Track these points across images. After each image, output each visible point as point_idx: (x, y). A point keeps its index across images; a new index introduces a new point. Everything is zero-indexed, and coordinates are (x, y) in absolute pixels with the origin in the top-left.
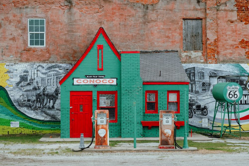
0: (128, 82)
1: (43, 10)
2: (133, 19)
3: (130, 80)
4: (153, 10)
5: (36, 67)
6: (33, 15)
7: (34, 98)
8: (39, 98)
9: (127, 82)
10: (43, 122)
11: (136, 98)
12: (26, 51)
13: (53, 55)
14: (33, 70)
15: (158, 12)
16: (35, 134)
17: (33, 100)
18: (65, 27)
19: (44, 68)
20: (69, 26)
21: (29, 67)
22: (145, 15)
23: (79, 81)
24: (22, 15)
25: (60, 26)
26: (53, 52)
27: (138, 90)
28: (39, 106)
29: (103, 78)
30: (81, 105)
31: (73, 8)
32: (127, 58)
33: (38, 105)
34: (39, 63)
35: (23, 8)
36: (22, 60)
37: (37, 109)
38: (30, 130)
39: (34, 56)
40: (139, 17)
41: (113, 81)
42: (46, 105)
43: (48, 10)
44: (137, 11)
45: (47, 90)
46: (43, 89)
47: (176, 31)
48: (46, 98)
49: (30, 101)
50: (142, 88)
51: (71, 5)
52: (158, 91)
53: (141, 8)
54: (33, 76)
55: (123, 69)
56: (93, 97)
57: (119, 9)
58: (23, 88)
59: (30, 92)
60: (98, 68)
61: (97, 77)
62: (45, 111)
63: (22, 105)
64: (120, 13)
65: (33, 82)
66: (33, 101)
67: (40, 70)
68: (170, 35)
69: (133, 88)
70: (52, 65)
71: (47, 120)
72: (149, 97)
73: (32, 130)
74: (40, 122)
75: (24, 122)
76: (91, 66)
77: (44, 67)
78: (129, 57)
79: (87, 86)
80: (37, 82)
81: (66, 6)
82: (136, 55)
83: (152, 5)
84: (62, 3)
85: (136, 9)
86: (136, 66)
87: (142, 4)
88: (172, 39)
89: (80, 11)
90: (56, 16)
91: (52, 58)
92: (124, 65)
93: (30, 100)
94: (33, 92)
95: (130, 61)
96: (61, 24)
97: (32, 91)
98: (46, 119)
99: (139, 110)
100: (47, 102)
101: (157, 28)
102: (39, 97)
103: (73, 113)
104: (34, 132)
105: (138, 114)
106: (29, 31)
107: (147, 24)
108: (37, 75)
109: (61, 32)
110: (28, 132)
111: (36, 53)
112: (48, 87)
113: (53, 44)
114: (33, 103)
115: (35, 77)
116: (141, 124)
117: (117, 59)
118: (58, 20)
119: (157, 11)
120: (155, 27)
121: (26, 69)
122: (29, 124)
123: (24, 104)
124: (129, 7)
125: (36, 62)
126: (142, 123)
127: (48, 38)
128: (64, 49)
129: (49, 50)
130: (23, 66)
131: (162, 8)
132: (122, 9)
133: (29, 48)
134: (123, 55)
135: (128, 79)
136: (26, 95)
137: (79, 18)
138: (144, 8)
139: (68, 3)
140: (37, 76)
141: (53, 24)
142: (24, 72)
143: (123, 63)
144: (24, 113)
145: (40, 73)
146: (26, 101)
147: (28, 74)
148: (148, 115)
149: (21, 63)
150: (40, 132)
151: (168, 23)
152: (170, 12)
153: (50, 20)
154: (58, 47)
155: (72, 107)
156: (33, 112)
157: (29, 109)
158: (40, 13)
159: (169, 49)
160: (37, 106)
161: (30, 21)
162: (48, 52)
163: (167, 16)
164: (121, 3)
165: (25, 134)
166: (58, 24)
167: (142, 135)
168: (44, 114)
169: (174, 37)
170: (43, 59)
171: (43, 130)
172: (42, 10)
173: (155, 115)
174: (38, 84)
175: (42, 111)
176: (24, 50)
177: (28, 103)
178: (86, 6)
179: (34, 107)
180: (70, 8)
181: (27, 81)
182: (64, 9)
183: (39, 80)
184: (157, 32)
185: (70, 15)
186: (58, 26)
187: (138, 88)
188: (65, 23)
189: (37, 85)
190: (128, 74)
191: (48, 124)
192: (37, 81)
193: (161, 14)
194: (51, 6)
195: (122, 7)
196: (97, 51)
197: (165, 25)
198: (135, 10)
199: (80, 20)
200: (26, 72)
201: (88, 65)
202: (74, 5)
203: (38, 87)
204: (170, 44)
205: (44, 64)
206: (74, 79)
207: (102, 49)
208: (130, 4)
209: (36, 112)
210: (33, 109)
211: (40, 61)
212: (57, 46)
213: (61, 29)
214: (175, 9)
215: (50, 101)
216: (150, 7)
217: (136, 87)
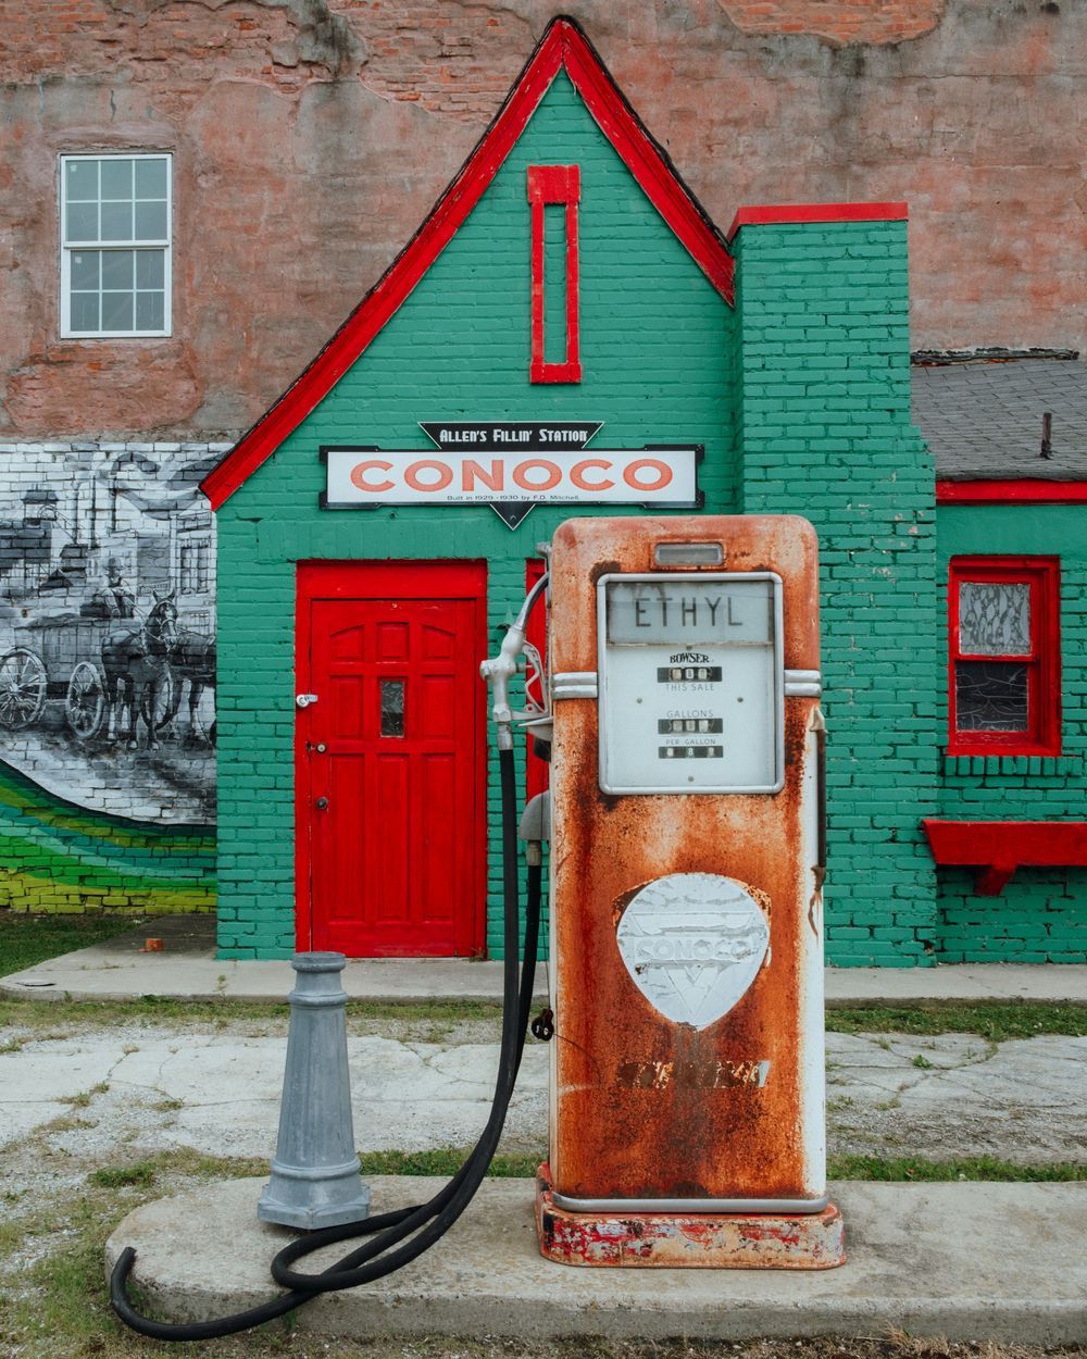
0: (802, 473)
1: (158, 97)
2: (762, 142)
3: (821, 458)
4: (901, 81)
5: (108, 466)
6: (95, 129)
7: (93, 673)
8: (124, 675)
9: (797, 472)
10: (152, 832)
11: (874, 614)
12: (48, 363)
13: (224, 388)
14: (85, 485)
15: (934, 93)
16: (99, 913)
17: (87, 686)
18: (301, 200)
19: (159, 475)
20: (331, 199)
21: (59, 464)
22: (845, 114)
23: (373, 476)
24: (19, 135)
25: (267, 196)
26: (220, 372)
27: (891, 543)
28: (125, 726)
29: (576, 446)
30: (393, 679)
31: (354, 78)
32: (791, 267)
33: (119, 718)
34: (126, 441)
35: (31, 86)
36: (19, 422)
37: (110, 750)
38: (62, 888)
39: (97, 395)
40: (803, 128)
41: (667, 476)
42: (167, 718)
43: (194, 97)
44: (791, 89)
45: (179, 620)
46: (149, 610)
47: (1062, 219)
48: (169, 675)
49: (63, 695)
50: (932, 529)
51: (341, 59)
52: (1064, 564)
53: (813, 69)
54: (85, 524)
55: (758, 363)
56: (492, 607)
57: (666, 78)
58: (18, 611)
59: (65, 631)
60: (538, 359)
61: (525, 436)
62: (167, 762)
63: (11, 718)
64: (675, 106)
65: (83, 569)
66: (84, 694)
67: (130, 485)
68: (1020, 244)
69: (845, 529)
70: (209, 452)
71: (176, 822)
72: (971, 617)
73: (75, 889)
74: (133, 838)
75: (22, 832)
76: (472, 349)
77: (155, 470)
78: (812, 252)
79: (439, 512)
80: (112, 568)
81: (309, 64)
82: (875, 235)
83: (894, 47)
84: (280, 45)
85: (784, 74)
86: (872, 333)
87: (823, 42)
88: (1034, 273)
89: (401, 95)
90: (241, 136)
91: (210, 410)
92: (761, 321)
93: (68, 683)
94: (84, 633)
95: (818, 293)
96: (278, 185)
97: (76, 626)
98: (170, 817)
99: (900, 723)
100: (177, 700)
101: (926, 198)
102: (124, 667)
103: (321, 748)
104: (92, 904)
105: (894, 756)
106: (70, 239)
107: (857, 178)
108: (114, 520)
109: (275, 238)
110: (53, 899)
111: (107, 377)
112: (181, 602)
113: (223, 318)
114: (81, 708)
115: (101, 531)
116: (921, 850)
117: (701, 283)
118: (255, 160)
119: (928, 90)
120: (913, 193)
121: (38, 477)
122: (54, 845)
123: (29, 711)
124: (733, 61)
125: (107, 435)
126: (931, 836)
127: (190, 276)
128: (296, 348)
129: (194, 358)
130: (18, 458)
131: (958, 68)
132: (684, 75)
133: (61, 343)
134: (761, 239)
135: (801, 445)
136: (40, 651)
137: (393, 144)
138: (834, 65)
139: (321, 48)
140: (110, 523)
141: (224, 183)
142: (27, 501)
143: (758, 307)
144: (25, 773)
145: (132, 507)
146: (39, 695)
147: (50, 514)
148: (979, 770)
149: (12, 439)
150: (130, 904)
151: (1003, 168)
152: (1020, 92)
153: (201, 156)
154: (257, 338)
155: (313, 698)
156: (82, 764)
157: (60, 749)
158: (140, 119)
159: (1017, 340)
160: (112, 727)
161: (74, 168)
162: (190, 370)
163: (995, 122)
164: (675, 38)
165: (28, 914)
166: (253, 182)
167: (928, 945)
168: (154, 783)
169: (1047, 259)
170: (158, 417)
171: (150, 886)
172: (153, 93)
173: (1036, 770)
174: (116, 580)
175: (142, 762)
176: (34, 360)
177: (49, 708)
178: (445, 63)
179: (91, 731)
180: (336, 74)
181: (47, 559)
182: (297, 88)
183: (125, 552)
184: (930, 227)
185: (335, 127)
186: (254, 195)
187: (894, 523)
188: (303, 177)
189: (112, 585)
190: (804, 404)
191: (182, 846)
192: (112, 561)
193: (953, 105)
194: (211, 67)
195: (684, 65)
196: (526, 218)
197: (984, 179)
198: (773, 81)
199: (399, 153)
200: (39, 502)
201: (453, 338)
202: (360, 56)
203: (119, 598)
204: (1019, 307)
205: (160, 446)
206: (331, 455)
207: (575, 201)
208: (737, 45)
209: (107, 768)
210: (82, 749)
211: (133, 427)
212: (247, 330)
213: (275, 219)
214: (1050, 70)
215: (195, 693)
216: (878, 64)
217: (878, 514)
